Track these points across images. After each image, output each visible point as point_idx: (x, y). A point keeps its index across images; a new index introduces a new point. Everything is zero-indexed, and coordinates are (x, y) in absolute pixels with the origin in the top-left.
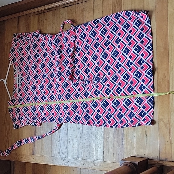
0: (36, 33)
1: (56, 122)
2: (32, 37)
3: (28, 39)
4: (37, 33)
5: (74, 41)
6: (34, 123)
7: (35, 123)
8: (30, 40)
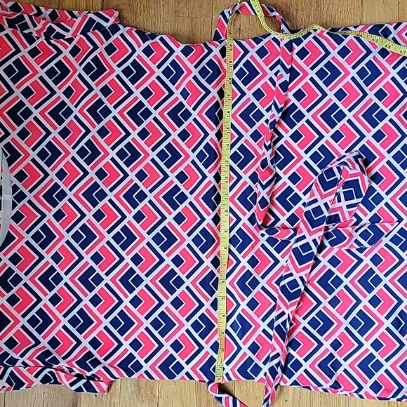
0: (107, 20)
1: (191, 378)
2: (84, 33)
3: (63, 37)
4: (112, 20)
5: (285, 86)
6: (84, 381)
7: (88, 382)
8: (70, 40)
